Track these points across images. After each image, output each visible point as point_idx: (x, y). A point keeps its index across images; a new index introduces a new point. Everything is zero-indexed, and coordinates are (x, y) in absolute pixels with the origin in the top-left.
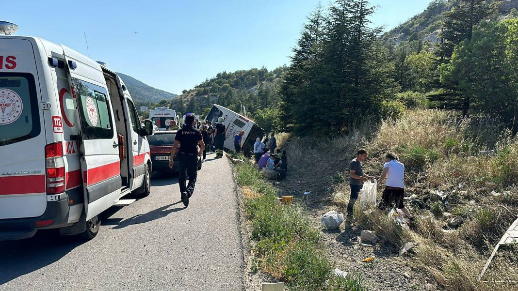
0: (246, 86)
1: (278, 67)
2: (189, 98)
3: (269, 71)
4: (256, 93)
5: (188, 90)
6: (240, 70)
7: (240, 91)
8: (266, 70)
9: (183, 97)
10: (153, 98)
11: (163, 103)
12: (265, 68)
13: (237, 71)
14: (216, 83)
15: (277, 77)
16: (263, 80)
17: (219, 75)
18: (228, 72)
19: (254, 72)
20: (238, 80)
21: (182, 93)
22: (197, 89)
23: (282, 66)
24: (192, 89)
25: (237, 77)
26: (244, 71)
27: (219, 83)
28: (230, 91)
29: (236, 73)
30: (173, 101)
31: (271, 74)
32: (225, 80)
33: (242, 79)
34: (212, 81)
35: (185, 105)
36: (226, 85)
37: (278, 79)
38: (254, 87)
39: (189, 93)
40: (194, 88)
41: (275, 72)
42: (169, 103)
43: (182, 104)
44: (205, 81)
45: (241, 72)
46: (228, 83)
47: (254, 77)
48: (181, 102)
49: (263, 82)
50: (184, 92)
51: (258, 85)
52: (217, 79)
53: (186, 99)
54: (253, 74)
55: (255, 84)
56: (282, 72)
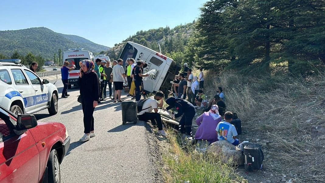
0: (156, 40)
1: (177, 26)
2: (119, 49)
3: (171, 29)
4: (163, 43)
5: (118, 44)
6: (151, 29)
7: (152, 43)
8: (169, 28)
9: (115, 48)
10: (97, 51)
11: (102, 53)
12: (168, 27)
13: (150, 30)
14: (137, 38)
15: (177, 32)
16: (167, 34)
17: (138, 33)
18: (143, 31)
19: (161, 30)
20: (150, 36)
21: (114, 46)
22: (124, 42)
23: (179, 25)
24: (121, 43)
25: (150, 34)
26: (154, 30)
27: (138, 38)
28: (146, 43)
29: (149, 31)
30: (108, 52)
31: (172, 31)
32: (142, 36)
33: (153, 35)
34: (134, 37)
35: (116, 54)
36: (143, 39)
37: (177, 33)
38: (162, 40)
39: (119, 45)
40: (122, 42)
41: (175, 29)
42: (106, 53)
43: (114, 53)
44: (129, 37)
45: (152, 30)
46: (144, 38)
47: (161, 33)
48: (114, 52)
49: (168, 36)
50: (116, 45)
51: (164, 38)
52: (137, 36)
53: (117, 50)
54: (161, 31)
55: (162, 38)
56: (179, 29)
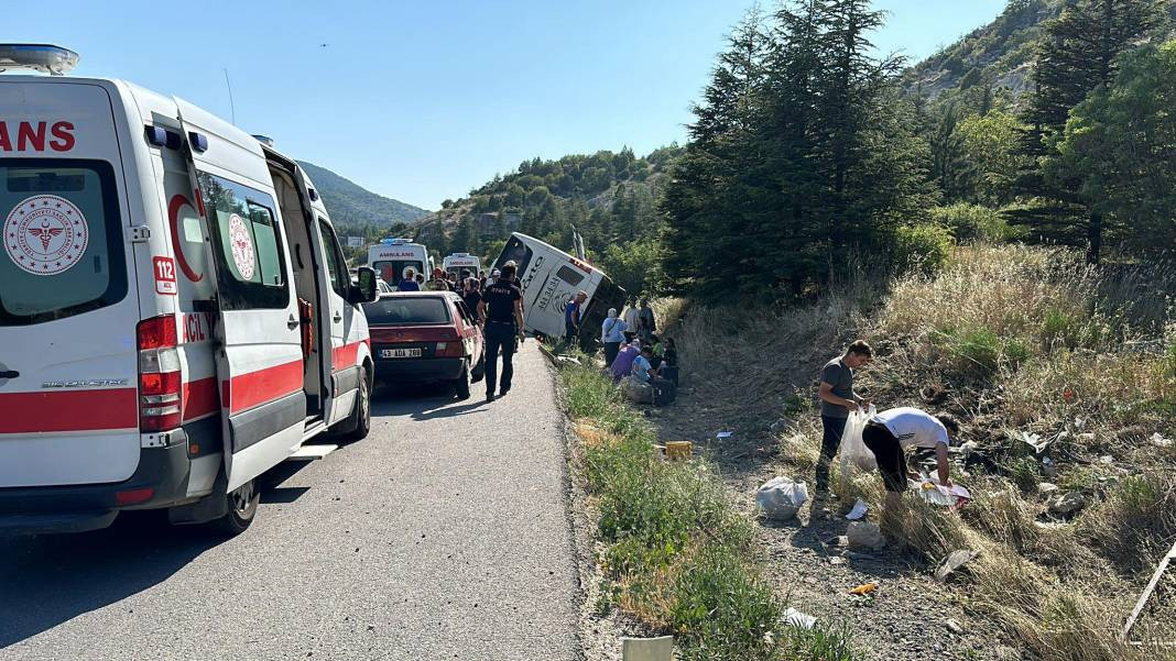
0: (585, 193)
1: (659, 149)
2: (457, 218)
3: (638, 157)
4: (608, 206)
5: (455, 201)
6: (571, 154)
7: (572, 202)
8: (631, 155)
9: (443, 216)
10: (375, 218)
11: (398, 229)
12: (628, 149)
13: (566, 158)
14: (519, 183)
15: (657, 169)
16: (625, 177)
17: (524, 166)
18: (544, 160)
19: (603, 158)
20: (566, 178)
21: (441, 208)
22: (475, 197)
23: (667, 145)
24: (464, 198)
25: (565, 170)
26: (581, 158)
27: (525, 184)
28: (549, 202)
29: (564, 161)
30: (420, 225)
31: (642, 164)
32: (537, 177)
33: (577, 175)
34: (509, 179)
35: (447, 234)
36: (541, 188)
37: (658, 174)
38: (604, 194)
39: (456, 205)
40: (469, 197)
41: (651, 159)
42: (412, 229)
43: (441, 232)
44: (492, 180)
45: (574, 160)
46: (545, 184)
47: (604, 169)
48: (439, 228)
49: (625, 183)
50: (446, 204)
51: (614, 188)
52: (520, 175)
53: (449, 221)
54: (602, 164)
55: (606, 186)
56: (667, 158)
